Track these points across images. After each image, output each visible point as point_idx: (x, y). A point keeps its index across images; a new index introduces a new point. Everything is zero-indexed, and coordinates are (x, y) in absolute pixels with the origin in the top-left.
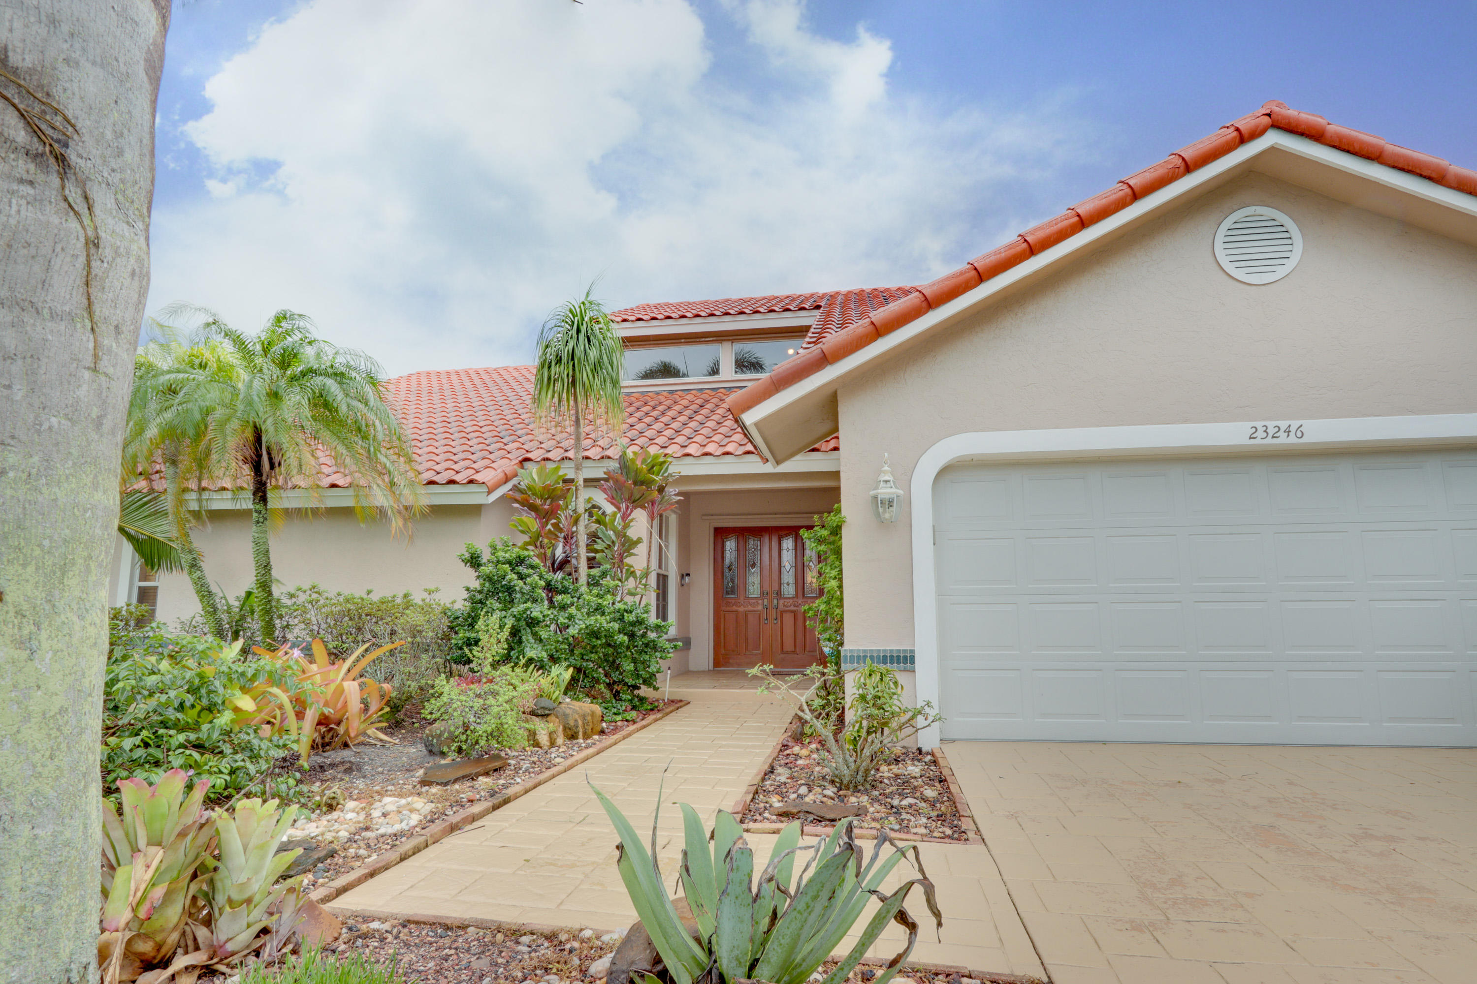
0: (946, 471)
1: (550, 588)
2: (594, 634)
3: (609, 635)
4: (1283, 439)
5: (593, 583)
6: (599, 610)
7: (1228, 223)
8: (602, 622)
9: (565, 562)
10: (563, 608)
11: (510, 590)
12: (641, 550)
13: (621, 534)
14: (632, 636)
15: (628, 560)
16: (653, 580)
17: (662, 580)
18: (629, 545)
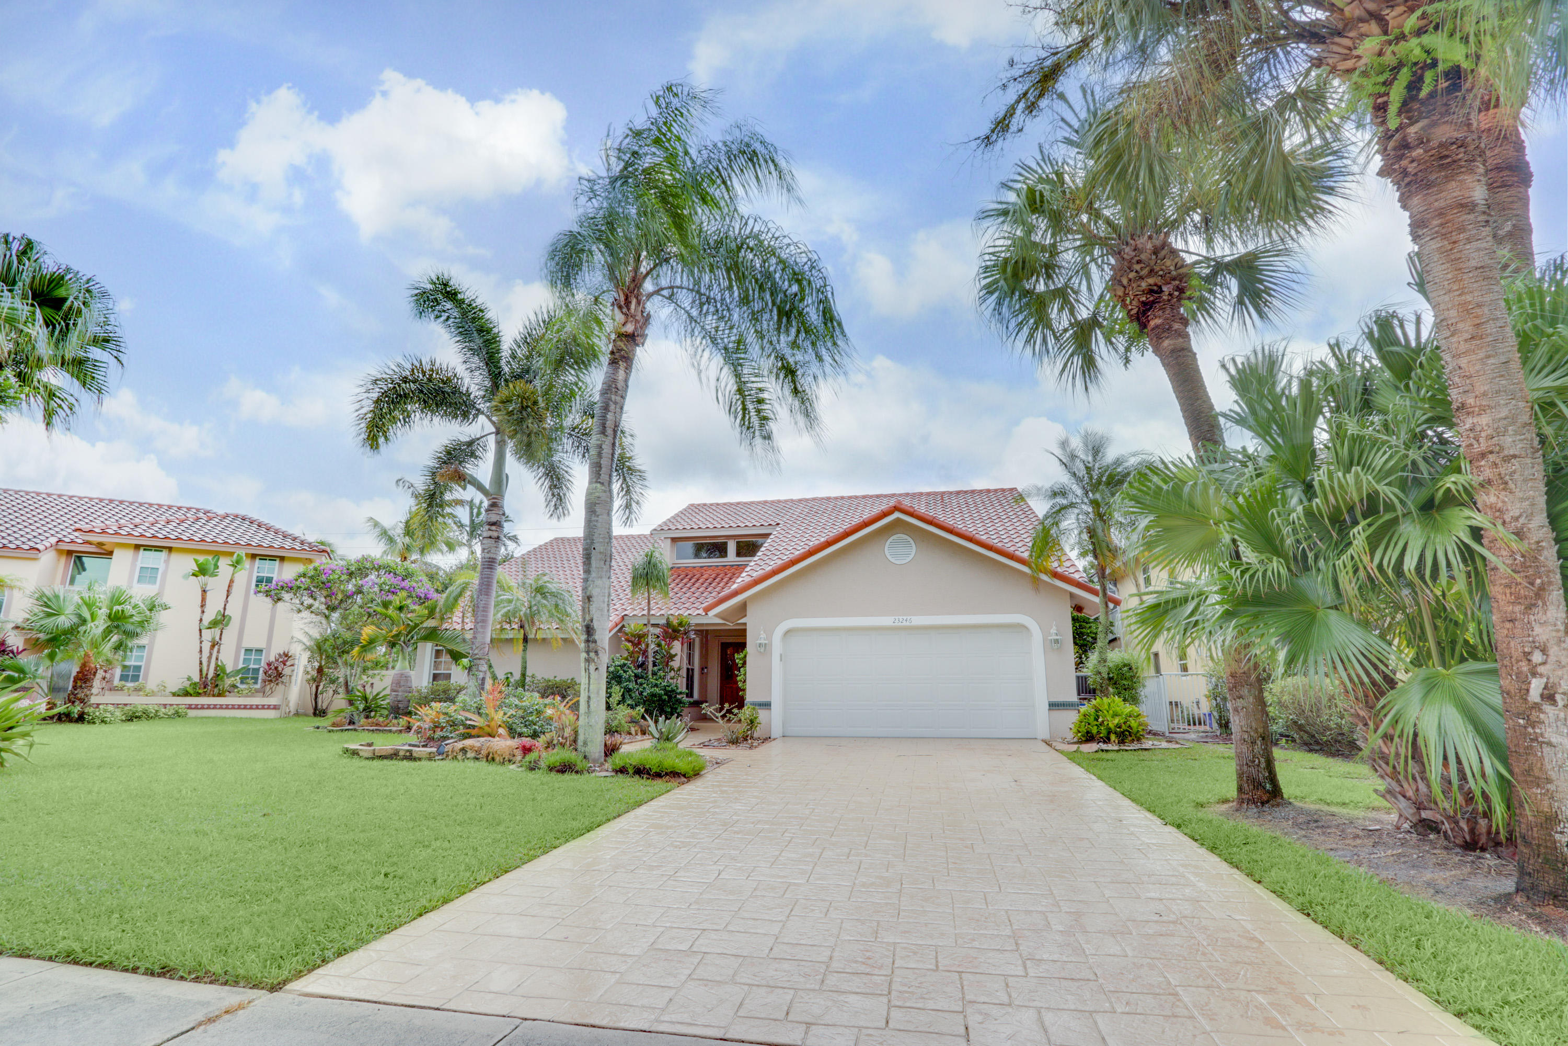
0: (788, 633)
1: (636, 676)
2: (653, 695)
3: (660, 696)
4: (905, 623)
5: (654, 674)
6: (656, 685)
7: (890, 540)
8: (657, 690)
9: (643, 663)
10: (641, 684)
11: (620, 677)
12: (677, 659)
13: (668, 653)
14: (670, 697)
15: (671, 664)
16: (684, 673)
17: (690, 673)
18: (671, 657)
